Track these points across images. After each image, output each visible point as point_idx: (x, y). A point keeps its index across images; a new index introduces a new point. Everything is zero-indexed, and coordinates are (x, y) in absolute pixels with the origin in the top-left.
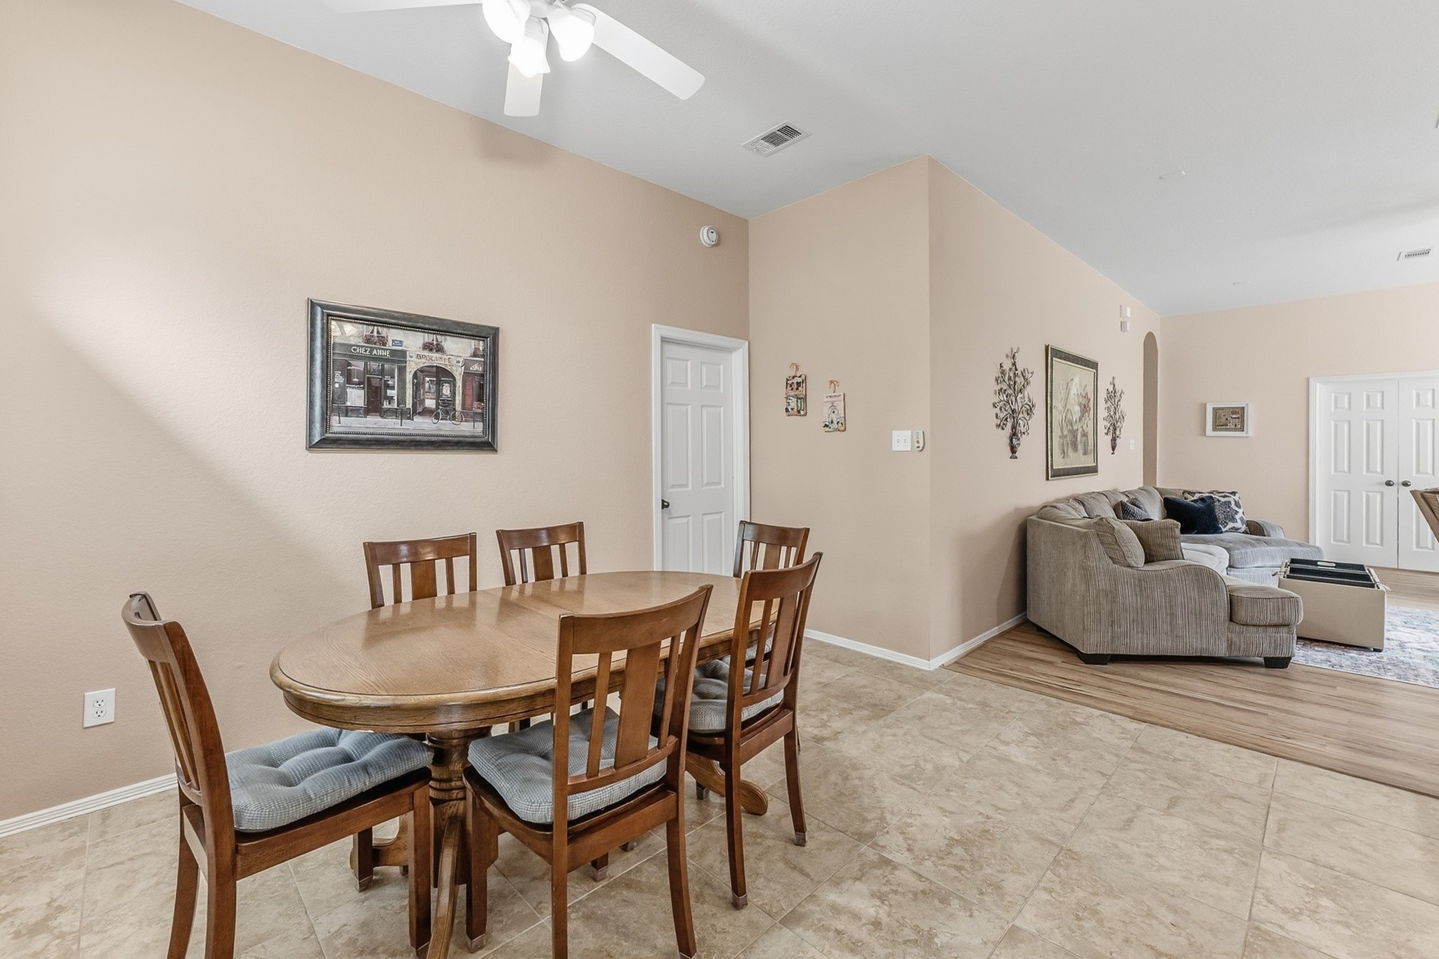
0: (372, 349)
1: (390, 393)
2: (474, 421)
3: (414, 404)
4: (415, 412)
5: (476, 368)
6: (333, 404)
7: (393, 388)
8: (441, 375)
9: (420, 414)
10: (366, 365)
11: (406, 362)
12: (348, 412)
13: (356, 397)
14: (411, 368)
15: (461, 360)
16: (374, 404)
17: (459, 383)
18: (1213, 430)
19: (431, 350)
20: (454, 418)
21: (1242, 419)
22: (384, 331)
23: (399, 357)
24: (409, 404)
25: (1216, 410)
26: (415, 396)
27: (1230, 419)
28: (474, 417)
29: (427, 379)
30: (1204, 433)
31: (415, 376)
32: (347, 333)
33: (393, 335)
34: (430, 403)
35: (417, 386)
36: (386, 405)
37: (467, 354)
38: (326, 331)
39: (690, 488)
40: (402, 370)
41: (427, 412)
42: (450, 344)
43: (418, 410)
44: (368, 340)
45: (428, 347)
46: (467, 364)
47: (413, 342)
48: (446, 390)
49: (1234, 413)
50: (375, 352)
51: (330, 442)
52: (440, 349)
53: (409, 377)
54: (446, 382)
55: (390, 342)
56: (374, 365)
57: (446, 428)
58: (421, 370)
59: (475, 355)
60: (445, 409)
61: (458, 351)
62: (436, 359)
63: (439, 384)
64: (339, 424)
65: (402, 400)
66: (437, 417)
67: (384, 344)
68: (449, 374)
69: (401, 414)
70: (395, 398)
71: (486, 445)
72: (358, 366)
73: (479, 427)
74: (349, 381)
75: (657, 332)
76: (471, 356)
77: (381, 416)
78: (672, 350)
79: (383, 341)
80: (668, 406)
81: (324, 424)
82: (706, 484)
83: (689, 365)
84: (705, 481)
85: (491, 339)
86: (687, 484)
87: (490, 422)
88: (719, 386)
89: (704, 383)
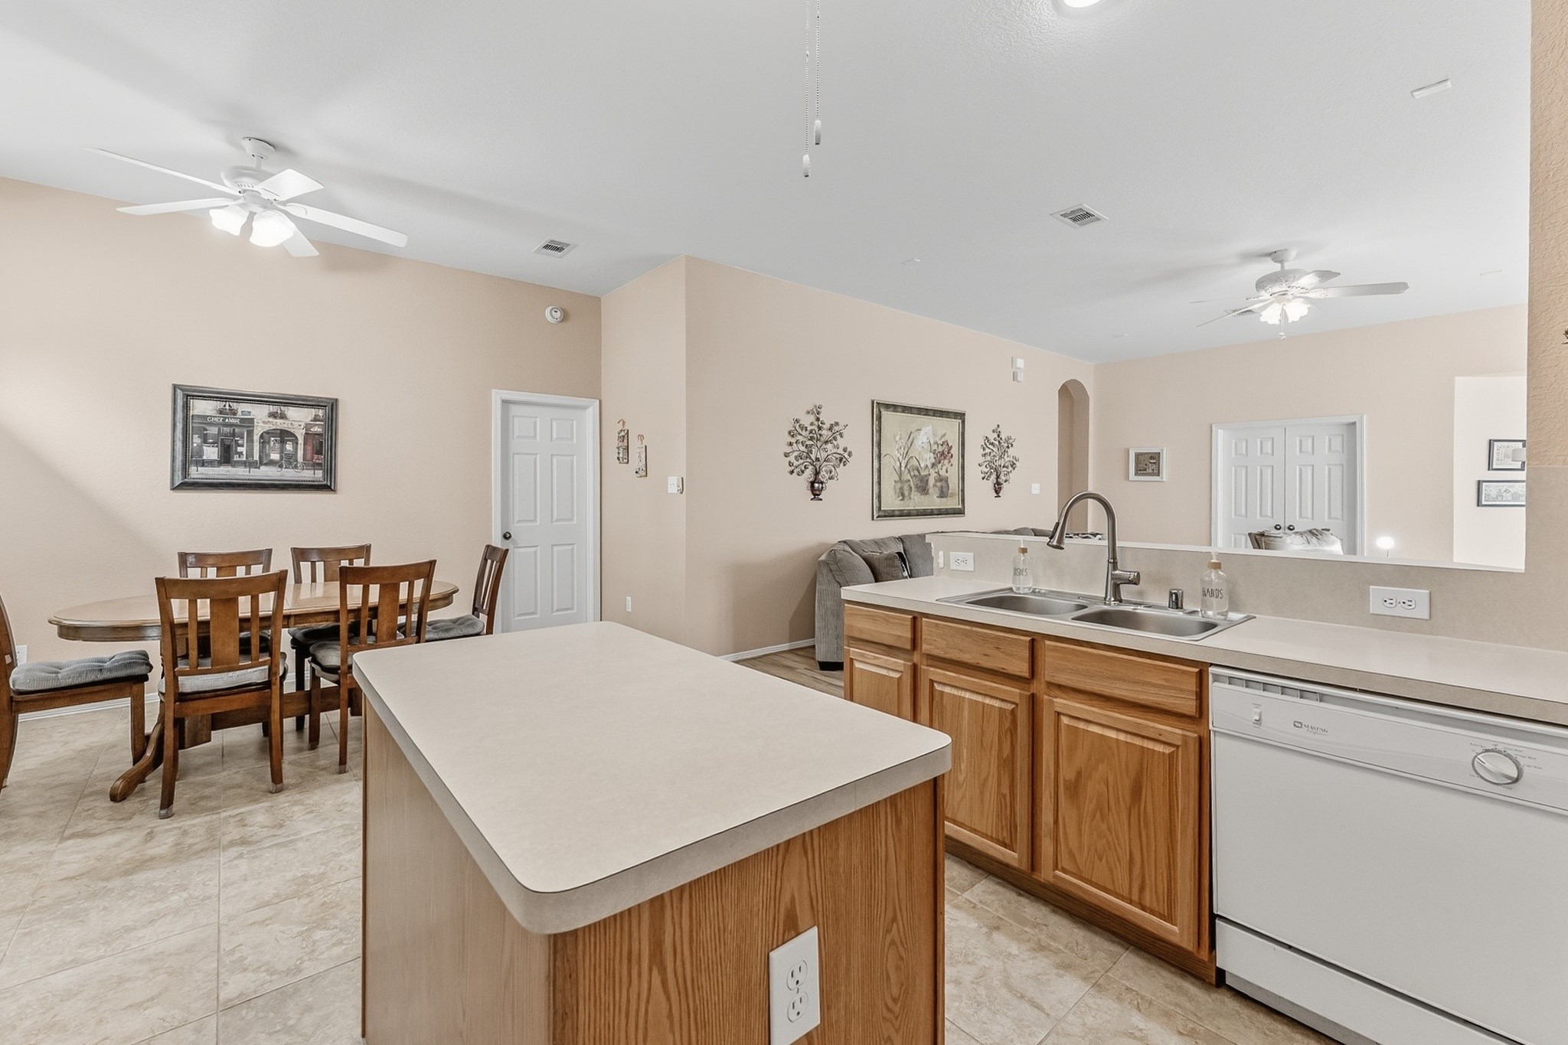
0: (224, 418)
1: (239, 449)
2: (314, 469)
3: (260, 457)
4: (261, 463)
5: (317, 430)
6: (189, 458)
7: (243, 446)
8: (284, 436)
9: (266, 464)
10: (219, 430)
11: (253, 427)
12: (203, 463)
13: (211, 453)
14: (258, 431)
15: (303, 425)
16: (226, 458)
17: (301, 441)
18: (1135, 475)
19: (275, 417)
20: (296, 467)
21: (1158, 464)
22: (234, 405)
23: (248, 423)
24: (256, 457)
25: (1137, 455)
26: (261, 452)
27: (1148, 464)
28: (316, 466)
29: (272, 439)
30: (1127, 478)
31: (262, 436)
32: (200, 407)
33: (241, 408)
34: (275, 456)
35: (263, 444)
36: (236, 458)
37: (308, 419)
38: (186, 407)
39: (539, 522)
40: (250, 433)
41: (272, 463)
42: (292, 412)
43: (264, 461)
44: (221, 412)
45: (273, 415)
46: (307, 427)
47: (260, 414)
48: (289, 447)
49: (1151, 458)
50: (227, 420)
51: (189, 486)
52: (283, 416)
53: (256, 438)
54: (289, 441)
55: (239, 413)
56: (227, 430)
57: (289, 474)
58: (267, 433)
59: (315, 420)
60: (289, 460)
61: (299, 419)
62: (279, 424)
63: (283, 442)
64: (196, 473)
65: (250, 453)
66: (281, 466)
67: (235, 414)
68: (292, 435)
69: (250, 464)
70: (244, 453)
71: (326, 487)
72: (213, 431)
73: (319, 474)
74: (205, 441)
75: (497, 396)
76: (311, 421)
77: (233, 466)
78: (514, 410)
79: (234, 412)
80: (515, 456)
81: (185, 471)
82: (557, 520)
83: (538, 420)
84: (555, 518)
85: (330, 407)
86: (535, 520)
87: (330, 471)
88: (572, 438)
89: (555, 435)
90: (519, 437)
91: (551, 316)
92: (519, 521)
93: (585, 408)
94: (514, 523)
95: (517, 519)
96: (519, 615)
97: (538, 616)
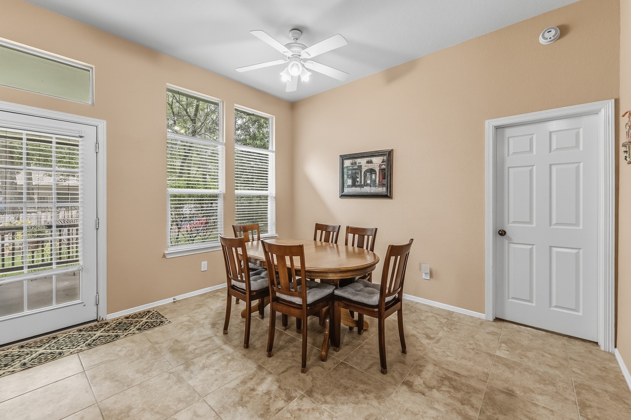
0: (353, 166)
2: (383, 187)
4: (364, 185)
5: (383, 167)
6: (343, 185)
7: (358, 178)
8: (372, 171)
10: (352, 172)
11: (362, 169)
12: (348, 187)
13: (350, 182)
14: (363, 171)
15: (378, 165)
16: (354, 185)
17: (378, 173)
19: (369, 163)
20: (376, 186)
22: (356, 160)
23: (360, 167)
24: (363, 183)
26: (364, 180)
28: (383, 185)
29: (368, 173)
31: (364, 173)
32: (348, 163)
33: (358, 161)
34: (369, 182)
35: (365, 176)
36: (357, 184)
37: (380, 162)
38: (343, 164)
39: (534, 225)
40: (361, 172)
41: (367, 185)
42: (374, 159)
43: (366, 185)
44: (352, 164)
45: (368, 162)
46: (380, 166)
47: (363, 162)
48: (373, 176)
50: (354, 167)
51: (343, 196)
52: (371, 162)
53: (363, 174)
54: (374, 173)
55: (357, 164)
56: (354, 171)
57: (374, 190)
58: (365, 171)
59: (383, 162)
60: (373, 184)
61: (377, 161)
62: (370, 166)
63: (371, 174)
64: (347, 191)
65: (361, 182)
66: (371, 186)
67: (356, 164)
68: (375, 171)
69: (361, 186)
70: (359, 181)
71: (388, 196)
72: (350, 172)
73: (385, 189)
74: (348, 177)
75: (490, 125)
76: (381, 163)
77: (356, 187)
78: (508, 132)
79: (355, 163)
80: (510, 169)
81: (343, 190)
82: (557, 224)
83: (535, 136)
84: (554, 221)
85: (389, 154)
86: (531, 222)
87: (390, 187)
88: (577, 146)
89: (554, 147)
90: (514, 153)
91: (544, 38)
92: (514, 222)
93: (596, 112)
94: (508, 223)
95: (511, 220)
96: (513, 298)
97: (534, 305)
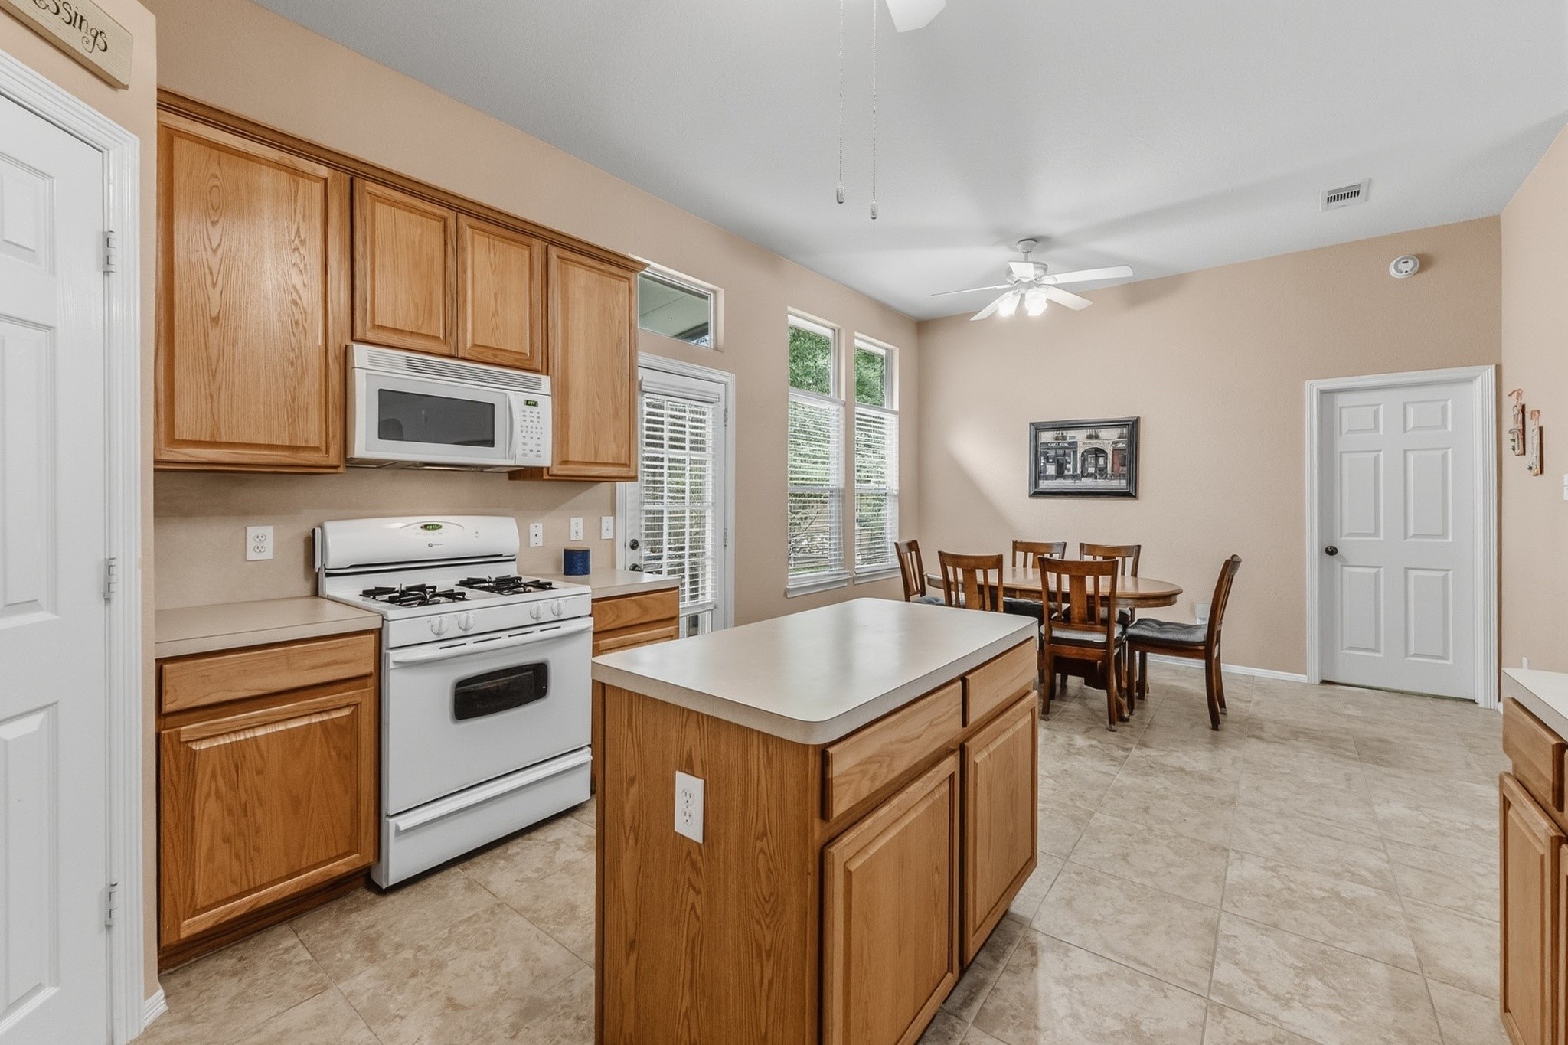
0: (1059, 443)
1: (1068, 466)
2: (1120, 479)
3: (1082, 472)
4: (1083, 476)
5: (1120, 446)
6: (1038, 474)
7: (1070, 463)
8: (1098, 452)
9: (1086, 477)
10: (1056, 452)
11: (1077, 448)
12: (1047, 478)
13: (1051, 469)
14: (1080, 450)
15: (1111, 442)
16: (1060, 473)
17: (1110, 456)
19: (1092, 439)
20: (1106, 478)
22: (1065, 432)
23: (1073, 445)
24: (1079, 472)
26: (1082, 467)
28: (1121, 476)
29: (1090, 456)
31: (1082, 455)
32: (1047, 437)
33: (1070, 433)
34: (1091, 470)
35: (1083, 461)
36: (1066, 472)
37: (1115, 438)
38: (1037, 437)
40: (1075, 453)
41: (1089, 475)
42: (1104, 433)
43: (1084, 474)
44: (1057, 439)
45: (1090, 437)
46: (1115, 444)
47: (1080, 436)
48: (1101, 461)
50: (1060, 445)
51: (1037, 494)
52: (1097, 437)
53: (1079, 456)
54: (1102, 456)
55: (1068, 438)
56: (1060, 452)
57: (1101, 484)
58: (1085, 451)
60: (1101, 472)
61: (1109, 438)
62: (1095, 444)
63: (1097, 458)
64: (1044, 485)
65: (1075, 469)
66: (1096, 478)
67: (1066, 440)
68: (1103, 451)
69: (1075, 477)
70: (1072, 468)
71: (1130, 494)
72: (1052, 453)
73: (1124, 482)
74: (1048, 462)
75: (1312, 388)
76: (1119, 438)
77: (1064, 479)
78: (1341, 400)
79: (1064, 438)
80: (1344, 455)
81: (1036, 484)
82: (1415, 536)
83: (1381, 408)
84: (1411, 532)
85: (1133, 427)
86: (1376, 534)
87: (1133, 479)
88: (1444, 425)
89: (1411, 425)
90: (1350, 431)
91: (1398, 270)
92: (1350, 535)
93: (1470, 380)
94: (1341, 536)
95: (1346, 531)
96: (1351, 648)
97: (1381, 655)
